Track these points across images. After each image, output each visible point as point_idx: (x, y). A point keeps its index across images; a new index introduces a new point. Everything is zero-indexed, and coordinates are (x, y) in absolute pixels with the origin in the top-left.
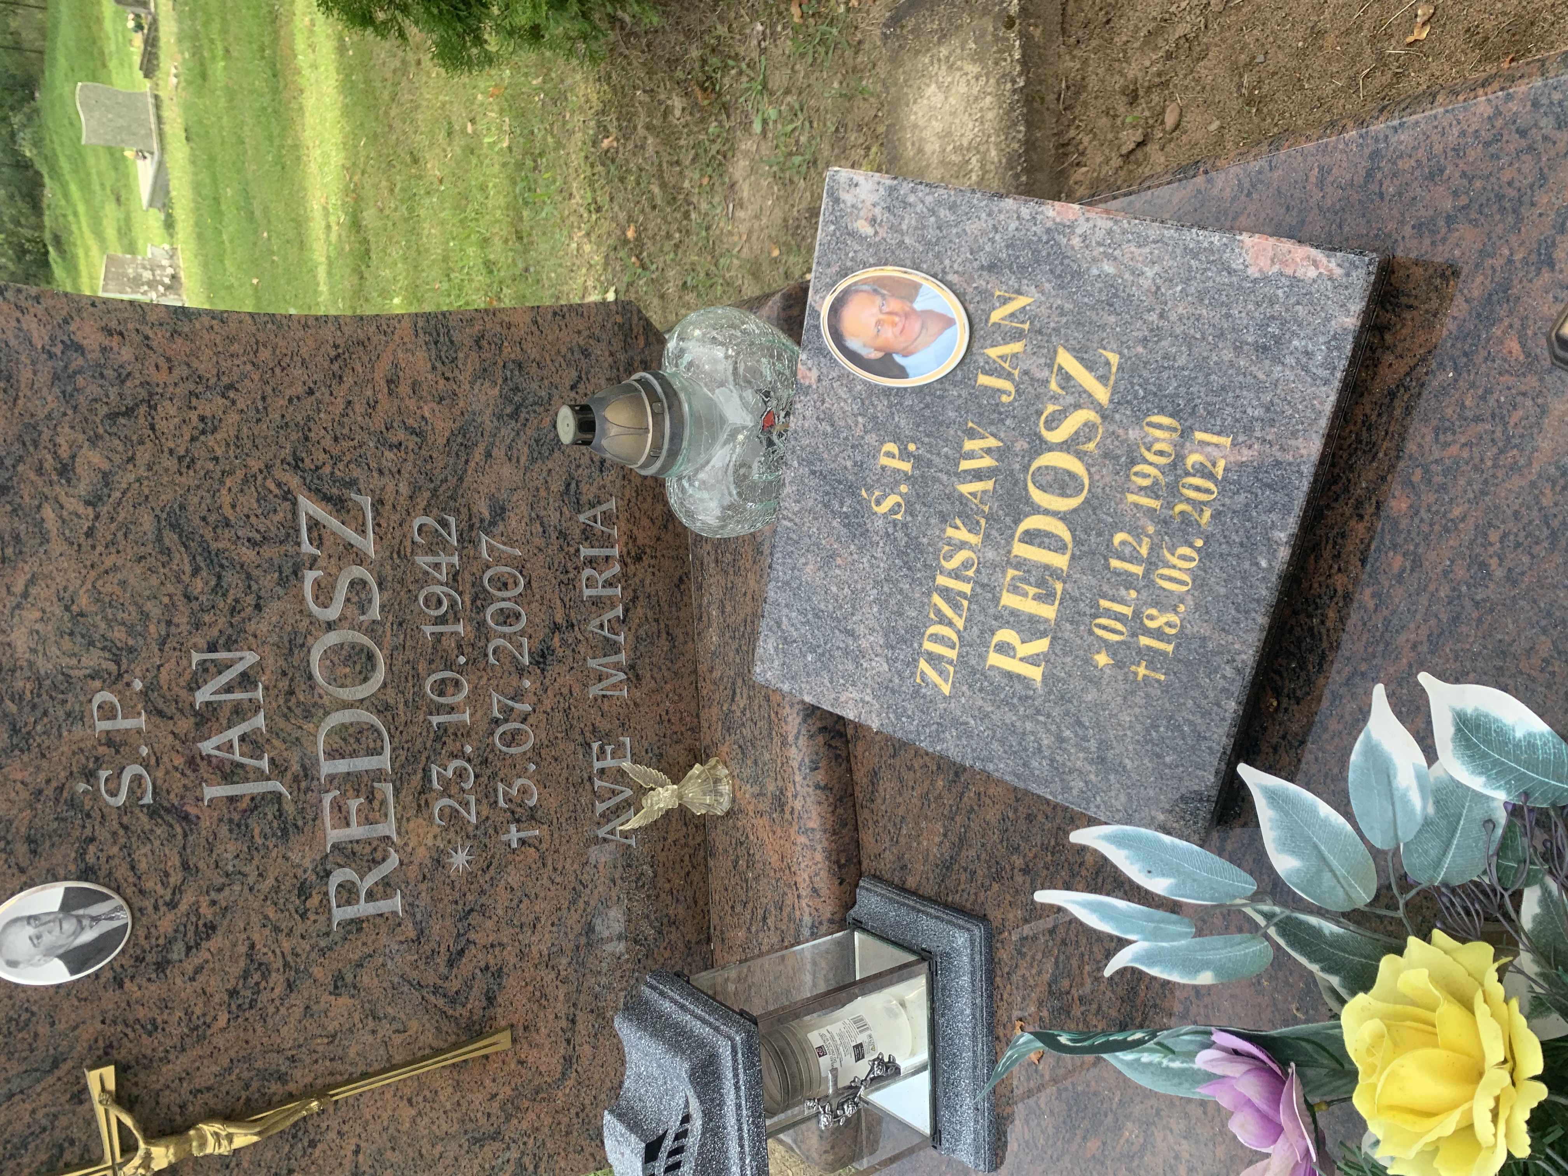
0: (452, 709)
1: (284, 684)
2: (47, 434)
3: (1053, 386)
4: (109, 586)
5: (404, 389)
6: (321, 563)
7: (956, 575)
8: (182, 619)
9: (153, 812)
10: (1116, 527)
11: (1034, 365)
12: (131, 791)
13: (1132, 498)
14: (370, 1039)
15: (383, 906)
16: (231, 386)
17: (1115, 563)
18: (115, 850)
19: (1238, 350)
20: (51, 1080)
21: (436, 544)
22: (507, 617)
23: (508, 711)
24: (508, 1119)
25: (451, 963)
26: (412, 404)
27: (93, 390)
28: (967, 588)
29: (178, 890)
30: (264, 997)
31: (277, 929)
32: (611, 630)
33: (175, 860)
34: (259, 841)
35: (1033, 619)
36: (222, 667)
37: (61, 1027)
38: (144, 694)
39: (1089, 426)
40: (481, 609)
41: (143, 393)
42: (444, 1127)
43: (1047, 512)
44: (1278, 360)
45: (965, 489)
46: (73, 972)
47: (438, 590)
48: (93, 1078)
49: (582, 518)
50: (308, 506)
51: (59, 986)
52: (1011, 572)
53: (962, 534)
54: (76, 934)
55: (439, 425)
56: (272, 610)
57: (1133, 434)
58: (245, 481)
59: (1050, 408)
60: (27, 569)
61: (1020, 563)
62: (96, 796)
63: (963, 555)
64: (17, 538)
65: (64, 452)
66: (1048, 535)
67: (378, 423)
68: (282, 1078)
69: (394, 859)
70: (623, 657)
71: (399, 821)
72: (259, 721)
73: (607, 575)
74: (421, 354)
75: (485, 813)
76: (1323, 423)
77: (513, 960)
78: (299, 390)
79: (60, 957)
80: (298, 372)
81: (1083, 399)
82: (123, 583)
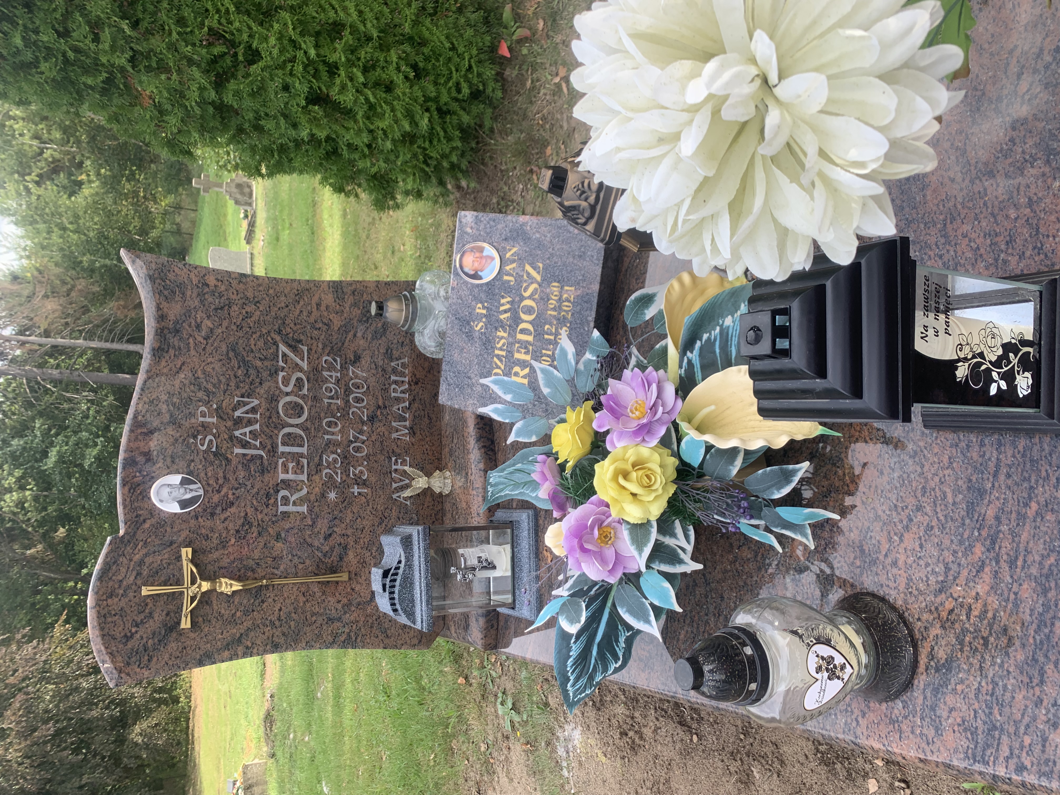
0: (333, 434)
1: (268, 414)
2: (194, 314)
3: (525, 277)
4: (209, 369)
5: (323, 308)
6: (286, 370)
7: (501, 349)
8: (232, 384)
9: (215, 454)
10: (545, 324)
11: (518, 270)
12: (208, 445)
13: (549, 312)
14: (289, 563)
15: (299, 509)
16: (258, 302)
17: (546, 336)
18: (200, 467)
19: (574, 257)
20: (169, 549)
21: (331, 368)
22: (358, 400)
23: (356, 439)
24: (345, 613)
25: (326, 539)
26: (326, 314)
27: (210, 299)
28: (504, 353)
29: (221, 486)
30: (249, 536)
31: (256, 510)
32: (403, 411)
33: (221, 474)
34: (253, 473)
35: (524, 361)
36: (245, 404)
37: (175, 530)
38: (217, 410)
39: (536, 290)
40: (348, 396)
41: (227, 302)
42: (317, 609)
43: (526, 322)
44: (584, 260)
45: (502, 317)
46: (182, 509)
47: (331, 385)
48: (184, 551)
49: (392, 364)
50: (283, 348)
51: (176, 514)
52: (517, 345)
53: (501, 333)
54: (184, 494)
55: (335, 322)
56: (266, 385)
57: (548, 290)
58: (260, 336)
59: (525, 285)
60: (182, 359)
61: (519, 342)
62: (196, 445)
63: (503, 341)
64: (180, 348)
65: (199, 320)
66: (527, 330)
67: (312, 320)
68: (253, 571)
69: (305, 491)
70: (407, 423)
71: (308, 475)
72: (257, 427)
73: (402, 388)
74: (331, 296)
75: (344, 478)
76: (599, 279)
77: (352, 543)
78: (283, 305)
79: (178, 502)
80: (283, 298)
81: (533, 280)
82: (213, 369)
